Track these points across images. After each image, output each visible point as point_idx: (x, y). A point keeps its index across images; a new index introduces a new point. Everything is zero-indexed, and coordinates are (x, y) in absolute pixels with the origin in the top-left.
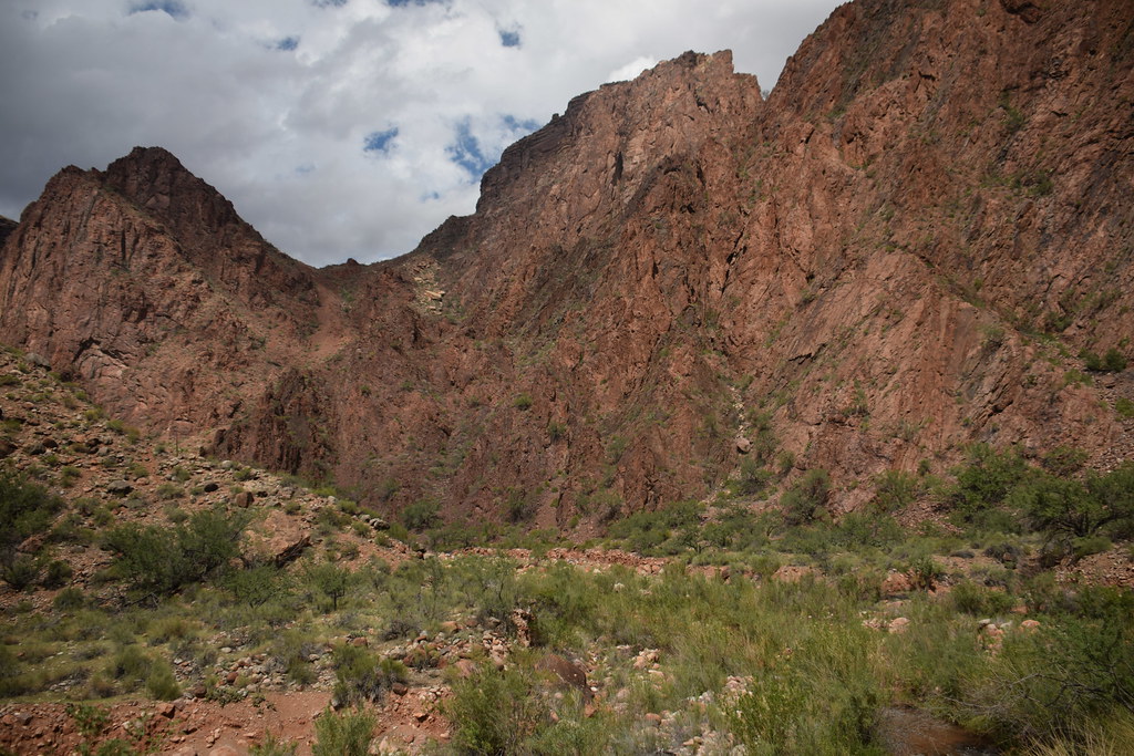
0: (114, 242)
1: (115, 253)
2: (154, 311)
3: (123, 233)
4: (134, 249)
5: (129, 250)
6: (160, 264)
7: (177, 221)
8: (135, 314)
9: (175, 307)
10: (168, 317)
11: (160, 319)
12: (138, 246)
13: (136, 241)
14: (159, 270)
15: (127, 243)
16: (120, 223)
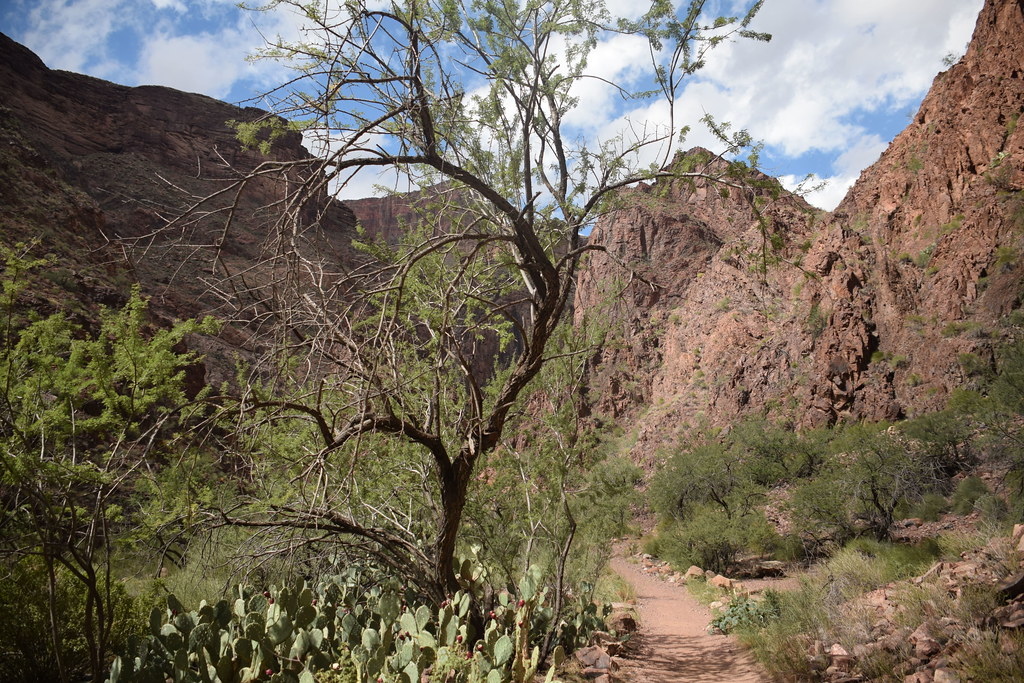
0: (634, 238)
1: (635, 248)
2: (666, 293)
3: (642, 228)
4: (653, 241)
5: (648, 243)
6: (676, 249)
7: (713, 208)
8: (648, 299)
9: (685, 286)
10: (678, 296)
11: (671, 300)
12: (656, 237)
13: (655, 233)
14: (675, 255)
15: (647, 237)
16: (639, 220)
